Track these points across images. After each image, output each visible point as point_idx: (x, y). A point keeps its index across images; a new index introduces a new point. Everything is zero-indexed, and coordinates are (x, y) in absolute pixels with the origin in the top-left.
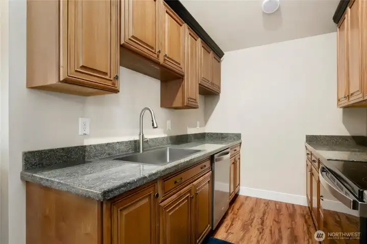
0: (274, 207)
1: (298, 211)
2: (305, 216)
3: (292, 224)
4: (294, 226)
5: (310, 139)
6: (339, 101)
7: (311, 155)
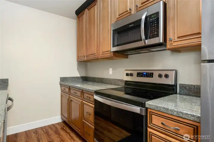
0: (43, 132)
1: (59, 127)
2: (64, 129)
3: (60, 138)
4: (62, 138)
5: (63, 79)
6: (78, 57)
7: (70, 89)
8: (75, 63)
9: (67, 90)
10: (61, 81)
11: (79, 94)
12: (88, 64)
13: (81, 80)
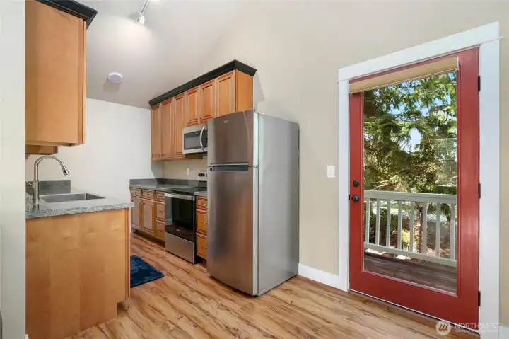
5: (133, 182)
6: (152, 156)
7: (142, 192)
8: (149, 162)
9: (139, 193)
10: (131, 183)
11: (152, 194)
12: (166, 162)
13: (156, 183)
